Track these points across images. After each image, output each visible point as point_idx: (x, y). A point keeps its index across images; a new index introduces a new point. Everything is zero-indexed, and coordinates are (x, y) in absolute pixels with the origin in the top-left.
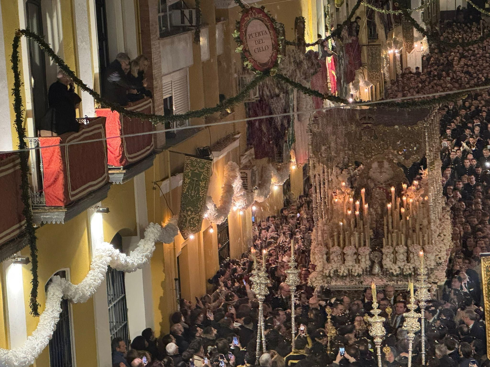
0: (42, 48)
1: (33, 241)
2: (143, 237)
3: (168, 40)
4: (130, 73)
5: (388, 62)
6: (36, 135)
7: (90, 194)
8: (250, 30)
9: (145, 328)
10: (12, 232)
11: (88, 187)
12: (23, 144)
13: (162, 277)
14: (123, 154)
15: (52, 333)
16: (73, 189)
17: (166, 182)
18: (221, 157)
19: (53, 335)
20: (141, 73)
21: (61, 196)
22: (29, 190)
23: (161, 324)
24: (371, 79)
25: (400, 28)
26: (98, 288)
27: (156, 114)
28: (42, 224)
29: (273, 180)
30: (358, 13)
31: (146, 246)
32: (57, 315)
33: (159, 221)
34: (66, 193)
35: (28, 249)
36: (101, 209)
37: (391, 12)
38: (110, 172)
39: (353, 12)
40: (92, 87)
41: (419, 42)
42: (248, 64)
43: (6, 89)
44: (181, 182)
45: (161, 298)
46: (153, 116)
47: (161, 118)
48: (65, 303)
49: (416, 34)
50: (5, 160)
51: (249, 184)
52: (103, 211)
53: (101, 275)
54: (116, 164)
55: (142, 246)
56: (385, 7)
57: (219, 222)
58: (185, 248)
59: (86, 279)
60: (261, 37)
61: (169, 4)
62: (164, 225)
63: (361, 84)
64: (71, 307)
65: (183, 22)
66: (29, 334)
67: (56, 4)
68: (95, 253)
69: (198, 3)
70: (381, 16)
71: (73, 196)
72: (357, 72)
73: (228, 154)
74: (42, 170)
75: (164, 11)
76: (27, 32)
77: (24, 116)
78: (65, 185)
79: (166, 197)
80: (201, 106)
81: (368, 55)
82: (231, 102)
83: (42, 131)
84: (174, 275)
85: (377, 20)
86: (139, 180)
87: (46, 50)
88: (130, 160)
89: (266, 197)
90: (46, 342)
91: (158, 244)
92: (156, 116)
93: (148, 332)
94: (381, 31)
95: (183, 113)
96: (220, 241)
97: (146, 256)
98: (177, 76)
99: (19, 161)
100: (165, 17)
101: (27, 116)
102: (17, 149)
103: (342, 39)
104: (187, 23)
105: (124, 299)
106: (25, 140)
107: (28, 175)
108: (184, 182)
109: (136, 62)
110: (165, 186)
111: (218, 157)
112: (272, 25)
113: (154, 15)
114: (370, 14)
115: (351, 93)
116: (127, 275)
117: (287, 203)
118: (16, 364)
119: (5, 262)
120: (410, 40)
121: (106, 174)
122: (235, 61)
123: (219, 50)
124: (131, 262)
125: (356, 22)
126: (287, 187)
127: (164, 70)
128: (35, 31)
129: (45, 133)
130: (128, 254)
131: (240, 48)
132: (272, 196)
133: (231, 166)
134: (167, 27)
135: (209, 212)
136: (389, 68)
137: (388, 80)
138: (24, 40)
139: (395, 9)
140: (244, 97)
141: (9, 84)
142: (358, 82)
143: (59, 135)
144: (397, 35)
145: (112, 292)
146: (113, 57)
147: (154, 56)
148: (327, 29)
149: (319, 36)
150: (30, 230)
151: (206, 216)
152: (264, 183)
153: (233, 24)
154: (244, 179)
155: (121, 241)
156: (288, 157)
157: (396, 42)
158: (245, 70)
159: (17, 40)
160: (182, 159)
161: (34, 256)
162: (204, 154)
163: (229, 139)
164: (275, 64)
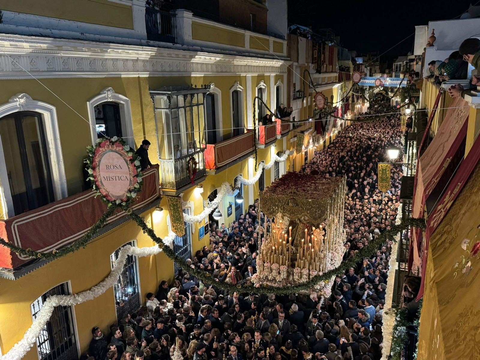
0: (261, 102)
1: (256, 153)
2: (285, 153)
3: (295, 101)
5: (357, 109)
7: (271, 141)
8: (318, 98)
10: (251, 150)
12: (255, 128)
13: (289, 164)
14: (281, 131)
17: (292, 139)
19: (260, 177)
21: (264, 141)
22: (256, 139)
24: (351, 113)
25: (361, 99)
26: (272, 166)
27: (291, 121)
28: (259, 148)
29: (321, 140)
30: (349, 94)
31: (285, 156)
32: (261, 172)
33: (289, 149)
34: (265, 141)
36: (274, 145)
37: (359, 94)
38: (277, 136)
41: (366, 103)
42: (316, 108)
44: (296, 139)
45: (288, 170)
48: (263, 169)
49: (366, 101)
50: (250, 131)
53: (273, 163)
54: (279, 134)
57: (306, 151)
58: (296, 157)
59: (269, 163)
60: (321, 100)
62: (291, 150)
63: (348, 114)
64: (265, 170)
66: (254, 176)
68: (272, 157)
69: (304, 91)
70: (356, 95)
71: (267, 141)
72: (347, 111)
73: (309, 132)
74: (259, 134)
75: (295, 92)
76: (258, 97)
77: (256, 120)
78: (265, 139)
79: (291, 143)
80: (303, 119)
81: (351, 107)
83: (260, 124)
84: (292, 164)
85: (355, 96)
86: (285, 138)
88: (283, 133)
89: (318, 145)
90: (258, 179)
91: (289, 155)
94: (356, 100)
95: (298, 121)
96: (305, 155)
97: (285, 159)
98: (297, 111)
99: (253, 132)
102: (253, 128)
103: (344, 102)
104: (301, 96)
105: (279, 169)
106: (255, 126)
107: (256, 135)
110: (292, 140)
111: (306, 134)
112: (324, 97)
113: (292, 94)
114: (353, 95)
116: (280, 163)
117: (324, 146)
118: (250, 184)
119: (248, 157)
120: (364, 103)
122: (313, 107)
123: (309, 104)
124: (281, 160)
125: (348, 97)
126: (325, 142)
128: (260, 97)
130: (280, 158)
131: (314, 104)
132: (320, 145)
133: (310, 136)
134: (295, 97)
135: (303, 148)
137: (356, 114)
138: (257, 99)
139: (360, 94)
141: (252, 111)
143: (264, 125)
144: (360, 101)
145: (276, 167)
148: (340, 99)
149: (337, 101)
150: (256, 150)
152: (318, 141)
153: (313, 97)
154: (313, 139)
155: (279, 154)
156: (326, 134)
157: (360, 103)
158: (315, 110)
159: (255, 99)
160: (296, 133)
161: (256, 156)
162: (303, 132)
163: (310, 128)
164: (324, 108)
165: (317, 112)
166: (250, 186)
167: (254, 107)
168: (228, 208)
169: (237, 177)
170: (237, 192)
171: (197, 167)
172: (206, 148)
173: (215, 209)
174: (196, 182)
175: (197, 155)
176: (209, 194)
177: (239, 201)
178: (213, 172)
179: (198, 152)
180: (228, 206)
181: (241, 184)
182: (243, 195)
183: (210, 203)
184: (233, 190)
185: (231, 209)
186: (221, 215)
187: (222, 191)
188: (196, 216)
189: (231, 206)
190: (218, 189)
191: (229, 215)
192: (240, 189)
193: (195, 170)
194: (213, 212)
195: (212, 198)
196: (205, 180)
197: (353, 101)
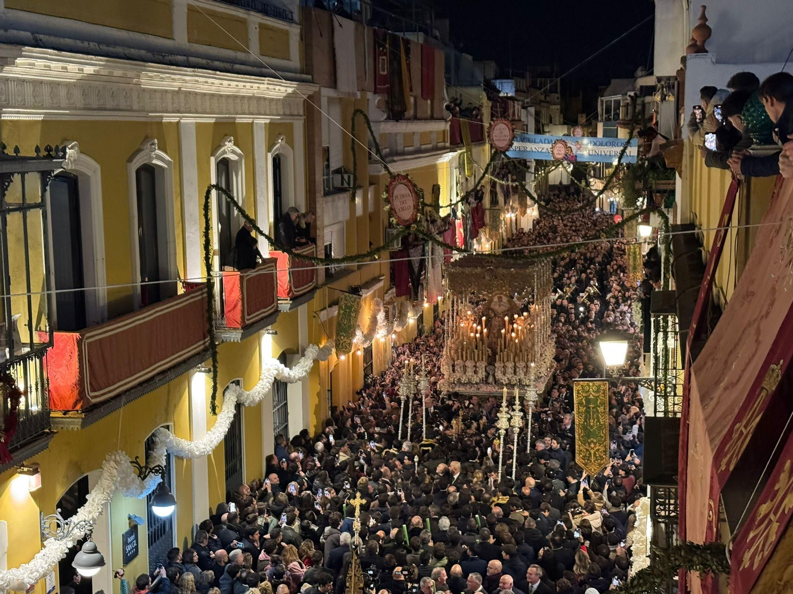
0: (228, 200)
1: (214, 355)
2: (303, 355)
3: (330, 198)
4: (298, 224)
5: (506, 224)
6: (221, 270)
7: (262, 319)
8: (396, 192)
9: (301, 429)
10: (198, 346)
11: (261, 314)
12: (210, 278)
13: (318, 388)
14: (290, 287)
15: (227, 430)
16: (249, 315)
17: (324, 313)
18: (369, 294)
19: (228, 432)
20: (308, 224)
21: (239, 320)
22: (213, 314)
23: (315, 426)
24: (491, 237)
25: (517, 197)
26: (266, 395)
27: (319, 257)
28: (223, 342)
29: (410, 314)
30: (483, 182)
31: (306, 363)
32: (232, 415)
33: (317, 343)
34: (243, 318)
35: (210, 361)
36: (271, 332)
37: (510, 183)
38: (279, 302)
39: (479, 182)
40: (267, 233)
41: (531, 208)
42: (394, 220)
43: (198, 232)
44: (336, 313)
45: (316, 406)
46: (316, 259)
47: (322, 260)
48: (238, 406)
49: (529, 201)
50: (195, 288)
51: (390, 316)
52: (273, 333)
53: (268, 385)
54: (285, 296)
55: (302, 363)
56: (505, 179)
57: (366, 346)
58: (337, 366)
59: (256, 387)
60: (405, 199)
61: (332, 169)
62: (321, 346)
63: (483, 240)
64: (243, 410)
65: (342, 184)
66: (208, 429)
67: (241, 165)
68: (264, 366)
69: (355, 169)
70: (502, 186)
71: (248, 320)
72: (480, 230)
73: (375, 291)
74: (224, 298)
75: (328, 175)
76: (217, 187)
77: (211, 254)
78: (243, 312)
79: (323, 324)
80: (354, 253)
81: (490, 218)
82: (378, 250)
83: (226, 267)
84: (327, 387)
85: (498, 189)
86: (303, 309)
87: (231, 202)
88: (295, 293)
89: (403, 327)
90: (222, 437)
91: (316, 361)
92: (318, 259)
93: (304, 433)
94: (501, 199)
95: (340, 257)
96: (365, 361)
97: (306, 371)
98: (336, 228)
99: (206, 290)
100: (328, 180)
101: (214, 254)
102: (205, 281)
103: (469, 204)
104: (346, 185)
105: (286, 404)
106: (211, 273)
107: (213, 302)
108: (339, 313)
109: (304, 215)
110: (323, 316)
111: (367, 294)
112: (414, 189)
113: (319, 178)
114: (494, 185)
115: (475, 247)
116: (289, 385)
117: (420, 332)
118: (197, 453)
119: (192, 371)
120: (524, 206)
121: (275, 304)
122: (384, 217)
123: (371, 208)
124: (293, 375)
125: (481, 190)
126: (420, 320)
127: (326, 222)
128: (224, 186)
129: (228, 269)
130: (291, 369)
131: (388, 207)
132: (407, 327)
133: (377, 301)
134: (329, 188)
135: (357, 337)
136: (506, 228)
137: (505, 238)
138: (214, 192)
139: (513, 181)
140: (389, 246)
141: (200, 228)
142: (481, 238)
143: (239, 270)
144: (514, 202)
145: (277, 399)
146: (285, 210)
147: (319, 210)
148: (457, 195)
149: (451, 200)
150: (213, 346)
151: (355, 341)
152: (402, 316)
153: (383, 188)
154: (387, 312)
155: (286, 358)
156: (422, 296)
157: (512, 208)
158: (390, 225)
159: (208, 193)
160: (337, 294)
161: (215, 367)
162: (355, 291)
163: (376, 280)
164: (415, 221)
165: (395, 232)
166: (196, 461)
167: (206, 215)
168: (125, 537)
169: (153, 435)
170: (153, 481)
171: (22, 406)
172: (51, 343)
173: (81, 543)
174: (16, 456)
175: (20, 368)
176: (60, 492)
177: (162, 512)
178: (74, 421)
179: (24, 359)
180: (126, 528)
181: (168, 456)
182: (174, 492)
183: (62, 522)
184: (142, 475)
185: (136, 538)
186: (101, 563)
187: (105, 482)
188: (14, 570)
189: (134, 529)
190: (92, 476)
191: (128, 559)
192: (165, 472)
193: (12, 416)
194: (73, 553)
195: (69, 507)
196: (46, 447)
197: (494, 202)
